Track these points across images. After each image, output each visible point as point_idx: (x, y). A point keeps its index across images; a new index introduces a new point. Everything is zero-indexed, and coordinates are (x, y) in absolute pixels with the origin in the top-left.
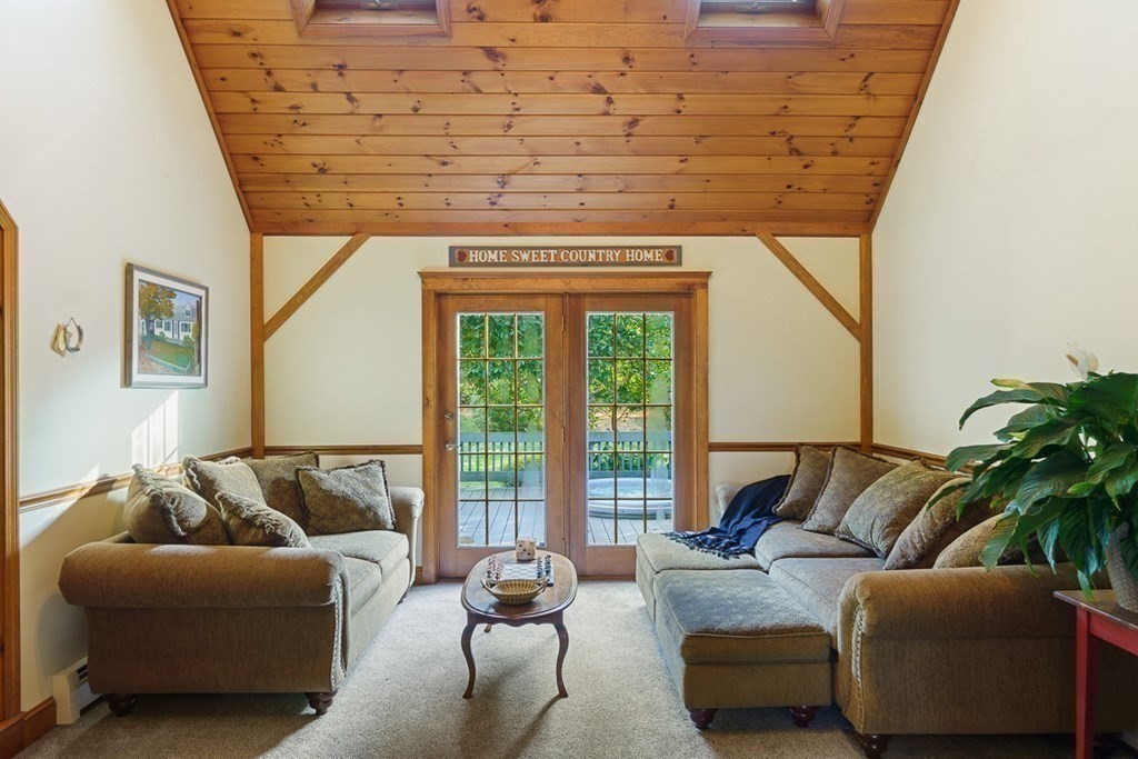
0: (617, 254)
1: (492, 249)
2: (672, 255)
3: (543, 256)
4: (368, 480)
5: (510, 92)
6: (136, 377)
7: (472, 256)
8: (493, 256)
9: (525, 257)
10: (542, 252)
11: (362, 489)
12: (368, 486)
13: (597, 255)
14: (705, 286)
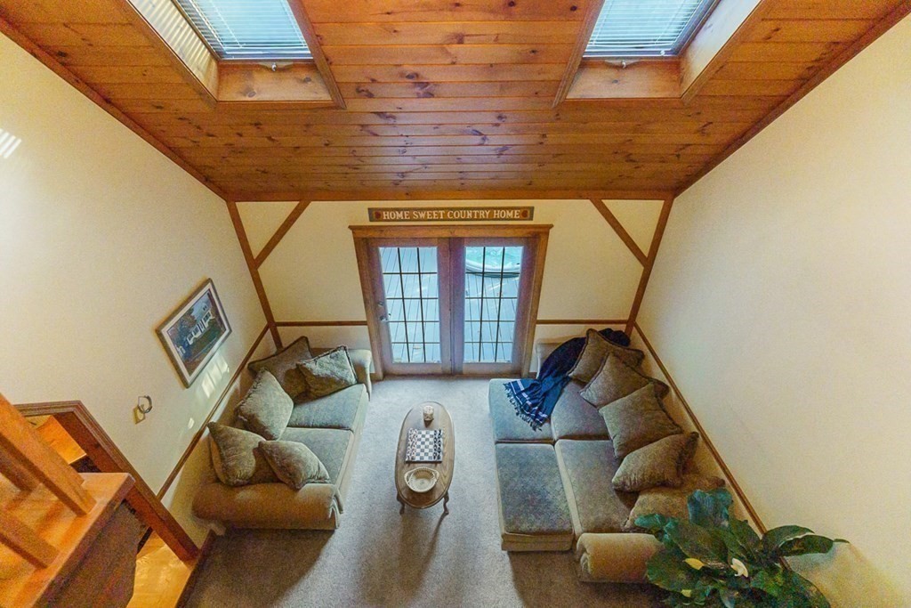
0: (487, 213)
1: (399, 210)
2: (527, 213)
3: (435, 215)
4: (339, 362)
5: (402, 135)
6: (189, 379)
7: (385, 215)
8: (399, 215)
9: (422, 215)
10: (434, 212)
11: (336, 369)
12: (339, 366)
13: (473, 214)
14: (547, 234)
